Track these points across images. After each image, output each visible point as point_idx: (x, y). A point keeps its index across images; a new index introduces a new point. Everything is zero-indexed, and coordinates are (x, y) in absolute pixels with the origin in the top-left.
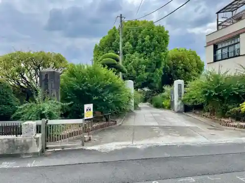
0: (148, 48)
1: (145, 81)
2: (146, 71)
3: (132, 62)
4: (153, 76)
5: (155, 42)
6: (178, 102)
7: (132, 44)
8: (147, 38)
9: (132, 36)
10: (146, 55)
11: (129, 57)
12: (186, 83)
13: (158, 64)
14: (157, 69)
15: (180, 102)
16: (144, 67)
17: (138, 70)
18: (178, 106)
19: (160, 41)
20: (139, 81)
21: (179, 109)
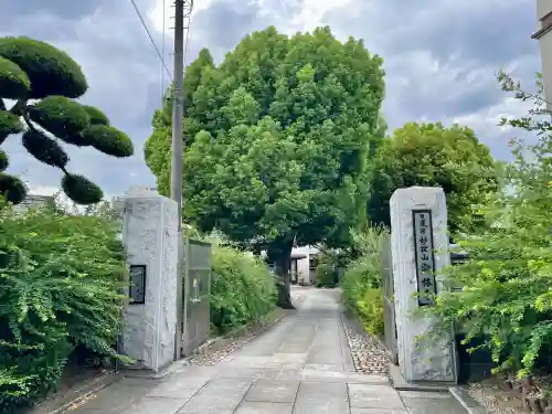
0: (311, 105)
1: (305, 220)
2: (305, 183)
3: (251, 150)
4: (332, 202)
5: (332, 85)
6: (416, 316)
7: (256, 94)
8: (307, 72)
9: (254, 69)
10: (307, 130)
11: (242, 135)
12: (454, 208)
13: (350, 162)
14: (347, 179)
15: (428, 320)
16: (297, 168)
17: (274, 180)
18: (419, 345)
19: (356, 86)
20: (277, 219)
21: (424, 364)
